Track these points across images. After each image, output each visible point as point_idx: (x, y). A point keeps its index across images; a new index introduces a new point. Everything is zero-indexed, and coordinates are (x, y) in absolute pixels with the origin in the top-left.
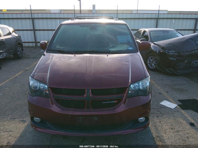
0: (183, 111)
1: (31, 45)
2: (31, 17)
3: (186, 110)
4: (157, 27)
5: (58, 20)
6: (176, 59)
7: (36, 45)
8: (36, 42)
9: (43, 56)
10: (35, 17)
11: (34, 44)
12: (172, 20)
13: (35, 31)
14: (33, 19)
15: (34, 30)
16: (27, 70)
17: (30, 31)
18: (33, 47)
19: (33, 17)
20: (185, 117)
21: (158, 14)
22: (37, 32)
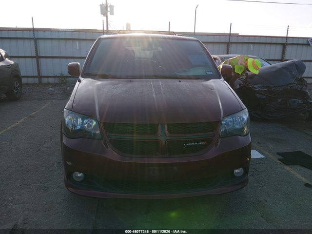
0: (287, 168)
1: (31, 80)
2: (32, 37)
3: (291, 166)
4: (228, 53)
5: (77, 43)
6: (265, 97)
7: (40, 81)
8: (40, 77)
9: (78, 83)
10: (39, 37)
11: (37, 80)
12: (250, 45)
13: (39, 59)
14: (36, 40)
15: (38, 57)
16: (33, 116)
17: (31, 59)
18: (34, 84)
19: (36, 37)
20: (291, 174)
21: (229, 37)
22: (42, 61)
